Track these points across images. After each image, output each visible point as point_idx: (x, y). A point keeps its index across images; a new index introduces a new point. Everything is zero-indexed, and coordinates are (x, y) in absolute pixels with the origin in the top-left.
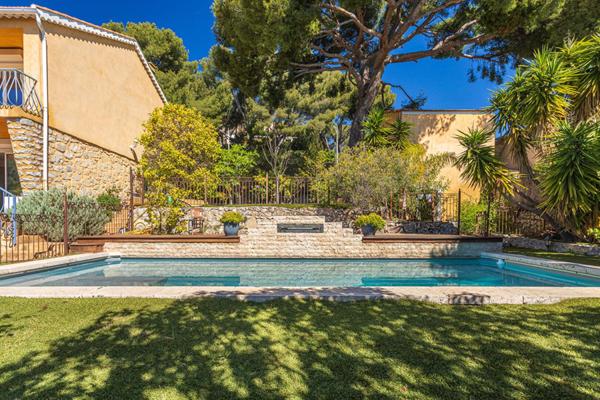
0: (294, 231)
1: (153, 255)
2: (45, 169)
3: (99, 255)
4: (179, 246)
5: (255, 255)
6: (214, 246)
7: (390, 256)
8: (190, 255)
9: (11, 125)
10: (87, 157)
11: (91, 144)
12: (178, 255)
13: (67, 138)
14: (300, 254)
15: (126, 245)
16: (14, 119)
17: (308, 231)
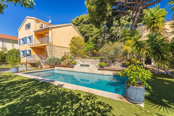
0: (83, 66)
1: (61, 69)
2: (51, 53)
3: (54, 69)
4: (64, 68)
5: (76, 71)
6: (70, 68)
7: (105, 74)
8: (66, 70)
9: (47, 46)
10: (60, 49)
11: (61, 47)
12: (64, 70)
13: (56, 47)
14: (84, 71)
15: (58, 67)
16: (47, 45)
17: (86, 66)
